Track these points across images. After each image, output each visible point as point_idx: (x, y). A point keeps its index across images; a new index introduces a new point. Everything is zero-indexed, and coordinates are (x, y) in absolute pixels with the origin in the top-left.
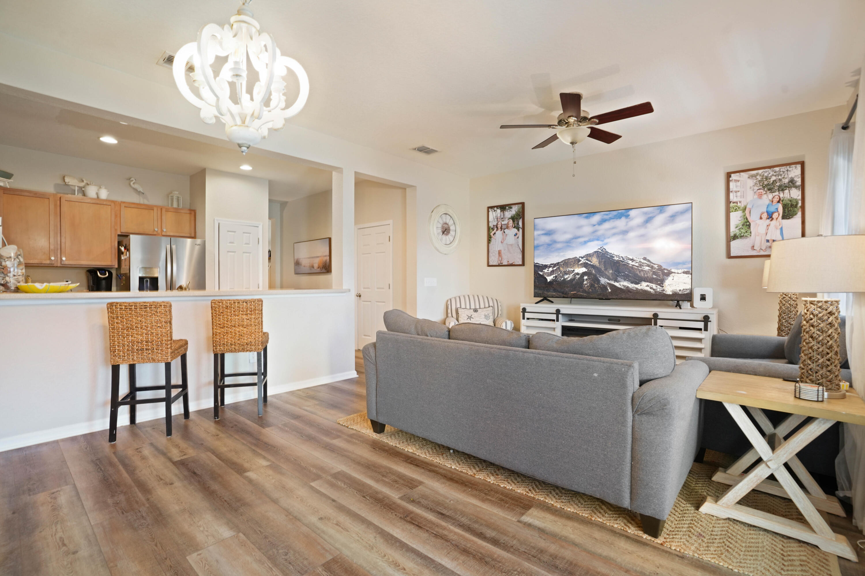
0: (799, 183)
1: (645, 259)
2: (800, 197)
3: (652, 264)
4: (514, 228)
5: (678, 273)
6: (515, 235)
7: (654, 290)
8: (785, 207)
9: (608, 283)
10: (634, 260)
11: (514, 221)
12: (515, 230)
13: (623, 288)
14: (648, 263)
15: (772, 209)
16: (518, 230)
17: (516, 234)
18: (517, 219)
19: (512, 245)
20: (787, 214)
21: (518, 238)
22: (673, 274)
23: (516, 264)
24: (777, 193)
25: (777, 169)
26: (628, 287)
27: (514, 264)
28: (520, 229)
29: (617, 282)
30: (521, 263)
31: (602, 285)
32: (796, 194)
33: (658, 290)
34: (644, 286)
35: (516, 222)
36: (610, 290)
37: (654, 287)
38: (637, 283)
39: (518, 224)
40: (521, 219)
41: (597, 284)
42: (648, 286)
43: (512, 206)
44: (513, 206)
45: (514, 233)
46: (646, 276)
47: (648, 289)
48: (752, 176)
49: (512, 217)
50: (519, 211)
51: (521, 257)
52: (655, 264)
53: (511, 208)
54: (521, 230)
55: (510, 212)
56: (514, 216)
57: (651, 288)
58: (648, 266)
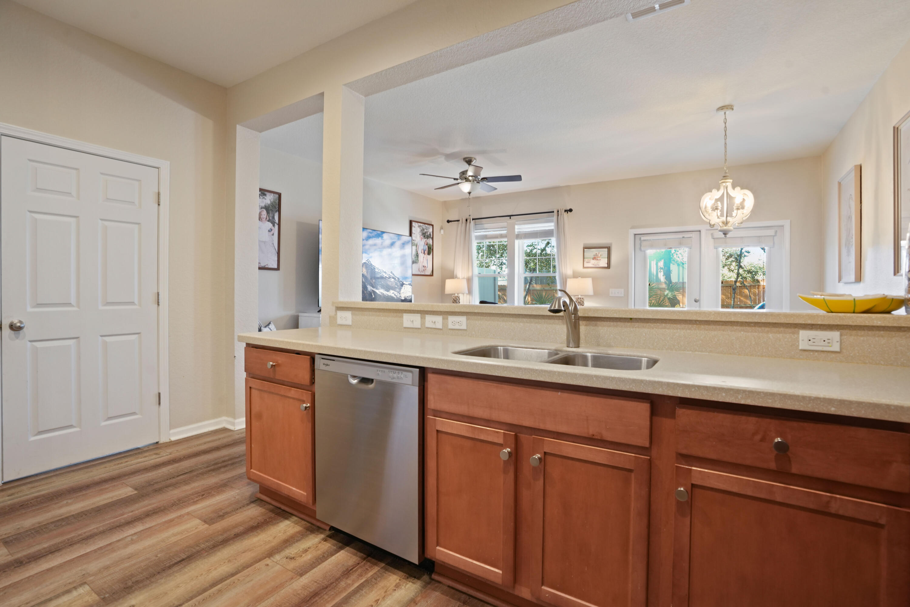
0: (432, 236)
1: (392, 273)
2: (432, 244)
3: (395, 277)
4: (268, 221)
5: (406, 285)
6: (269, 231)
7: (396, 296)
8: (428, 247)
9: (372, 290)
10: (386, 273)
11: (268, 213)
12: (270, 225)
13: (381, 294)
14: (393, 276)
15: (425, 249)
16: (273, 223)
17: (271, 230)
18: (272, 211)
19: (265, 242)
20: (429, 254)
21: (273, 235)
22: (404, 285)
23: (270, 267)
24: (426, 239)
25: (426, 225)
26: (383, 294)
27: (267, 266)
28: (276, 224)
29: (378, 290)
30: (276, 267)
31: (369, 291)
32: (430, 241)
33: (398, 296)
34: (391, 293)
35: (271, 215)
36: (373, 296)
37: (396, 294)
38: (388, 291)
39: (273, 217)
40: (278, 213)
41: (366, 291)
42: (393, 293)
43: (266, 193)
44: (268, 194)
45: (269, 228)
46: (392, 285)
47: (393, 295)
48: (419, 226)
49: (265, 206)
50: (274, 202)
51: (276, 259)
52: (396, 277)
53: (265, 195)
54: (277, 226)
55: (264, 200)
56: (269, 207)
57: (395, 295)
58: (393, 278)
